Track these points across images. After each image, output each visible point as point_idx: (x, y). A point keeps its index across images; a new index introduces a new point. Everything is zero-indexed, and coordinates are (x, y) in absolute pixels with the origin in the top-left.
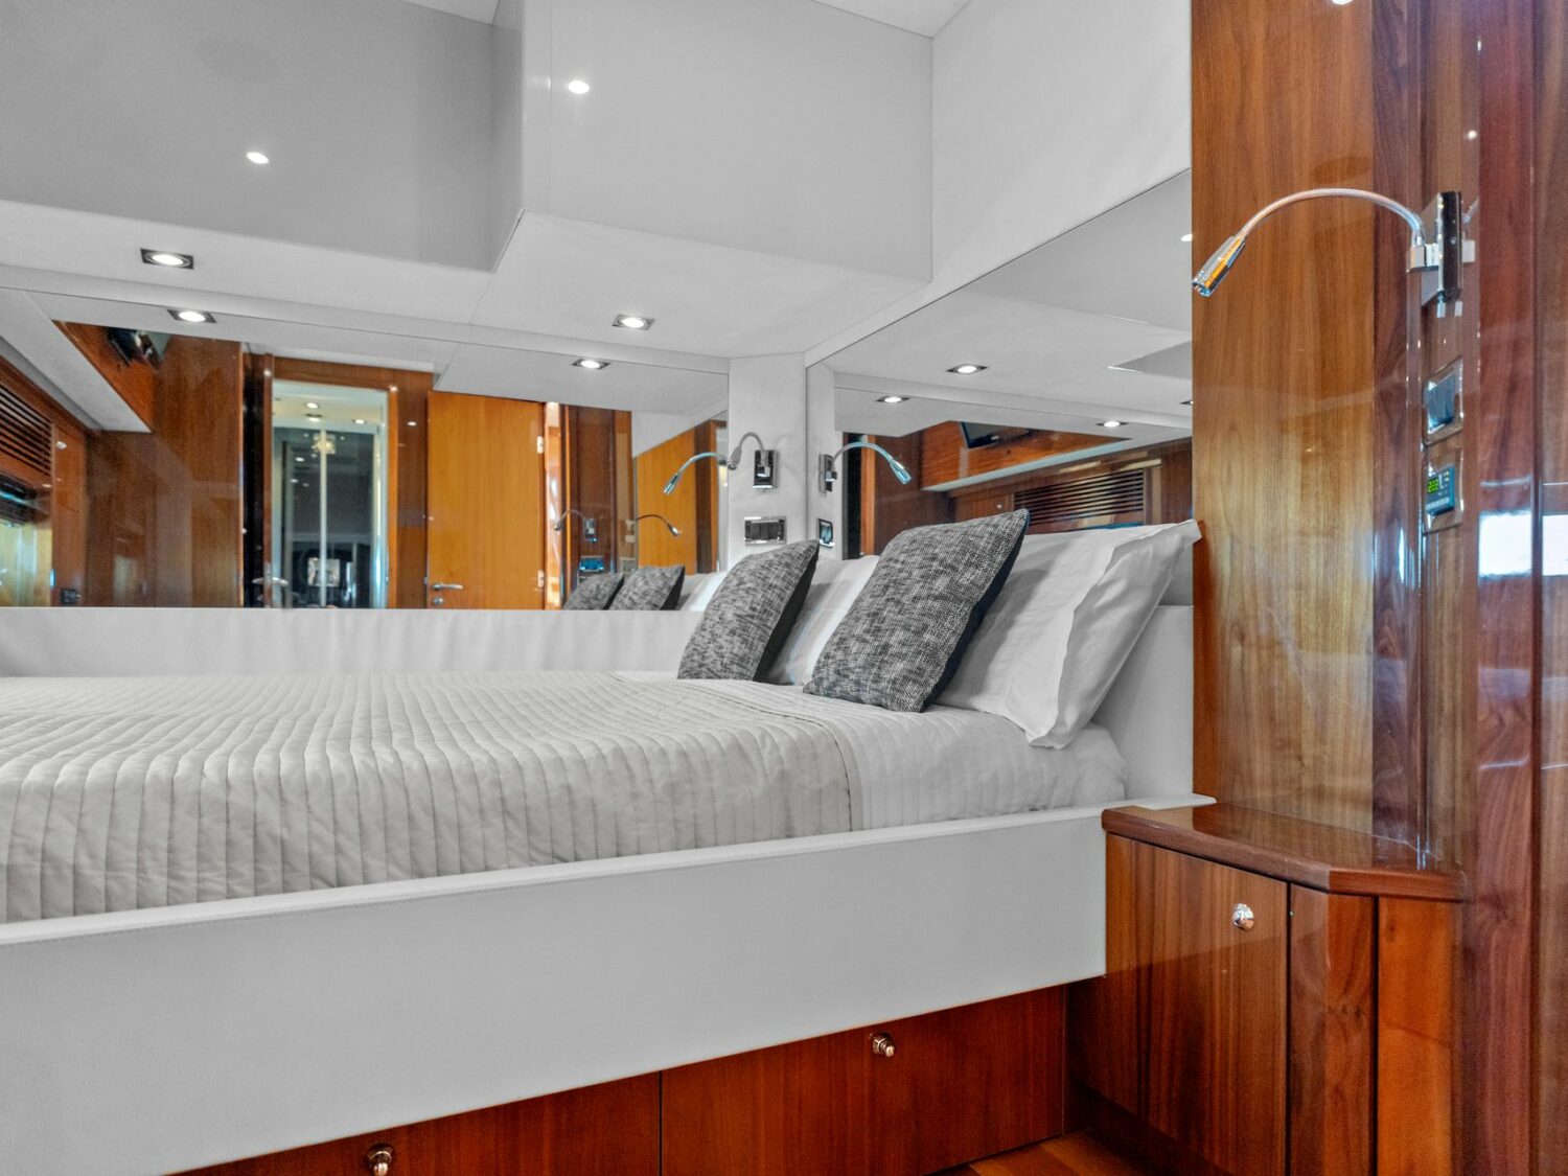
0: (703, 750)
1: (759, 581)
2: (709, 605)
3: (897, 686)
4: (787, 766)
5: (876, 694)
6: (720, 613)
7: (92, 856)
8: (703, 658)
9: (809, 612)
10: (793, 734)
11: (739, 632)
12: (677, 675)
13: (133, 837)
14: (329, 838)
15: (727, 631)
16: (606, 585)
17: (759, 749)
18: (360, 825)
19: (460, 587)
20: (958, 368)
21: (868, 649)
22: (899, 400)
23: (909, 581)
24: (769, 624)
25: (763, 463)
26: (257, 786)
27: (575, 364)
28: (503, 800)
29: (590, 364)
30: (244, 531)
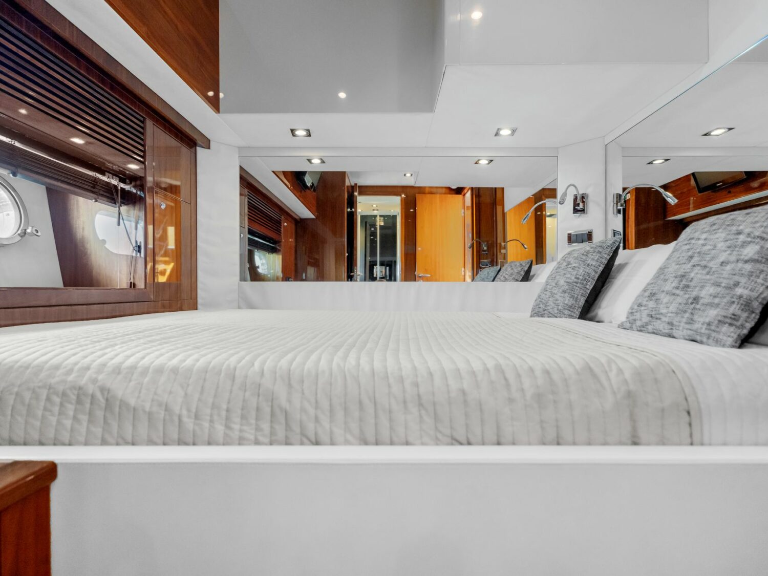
0: (561, 370)
1: (581, 262)
2: (548, 277)
3: (713, 328)
4: (632, 387)
5: (689, 332)
6: (556, 281)
7: (189, 410)
8: (546, 306)
9: (613, 280)
10: (635, 362)
11: (568, 291)
12: (530, 314)
13: (211, 400)
14: (312, 411)
15: (561, 291)
16: (492, 272)
17: (606, 372)
18: (331, 405)
19: (429, 275)
20: (711, 132)
21: (679, 300)
22: (663, 161)
23: (713, 252)
24: (588, 287)
25: (579, 201)
26: (277, 375)
27: (476, 163)
28: (419, 396)
29: (484, 162)
30: (347, 254)
